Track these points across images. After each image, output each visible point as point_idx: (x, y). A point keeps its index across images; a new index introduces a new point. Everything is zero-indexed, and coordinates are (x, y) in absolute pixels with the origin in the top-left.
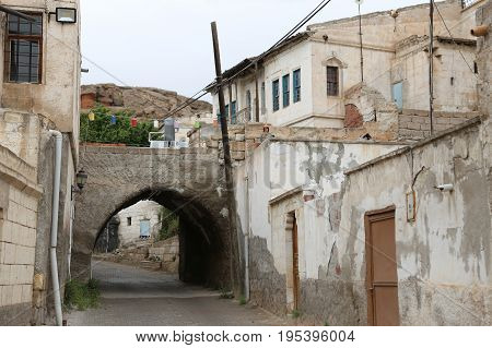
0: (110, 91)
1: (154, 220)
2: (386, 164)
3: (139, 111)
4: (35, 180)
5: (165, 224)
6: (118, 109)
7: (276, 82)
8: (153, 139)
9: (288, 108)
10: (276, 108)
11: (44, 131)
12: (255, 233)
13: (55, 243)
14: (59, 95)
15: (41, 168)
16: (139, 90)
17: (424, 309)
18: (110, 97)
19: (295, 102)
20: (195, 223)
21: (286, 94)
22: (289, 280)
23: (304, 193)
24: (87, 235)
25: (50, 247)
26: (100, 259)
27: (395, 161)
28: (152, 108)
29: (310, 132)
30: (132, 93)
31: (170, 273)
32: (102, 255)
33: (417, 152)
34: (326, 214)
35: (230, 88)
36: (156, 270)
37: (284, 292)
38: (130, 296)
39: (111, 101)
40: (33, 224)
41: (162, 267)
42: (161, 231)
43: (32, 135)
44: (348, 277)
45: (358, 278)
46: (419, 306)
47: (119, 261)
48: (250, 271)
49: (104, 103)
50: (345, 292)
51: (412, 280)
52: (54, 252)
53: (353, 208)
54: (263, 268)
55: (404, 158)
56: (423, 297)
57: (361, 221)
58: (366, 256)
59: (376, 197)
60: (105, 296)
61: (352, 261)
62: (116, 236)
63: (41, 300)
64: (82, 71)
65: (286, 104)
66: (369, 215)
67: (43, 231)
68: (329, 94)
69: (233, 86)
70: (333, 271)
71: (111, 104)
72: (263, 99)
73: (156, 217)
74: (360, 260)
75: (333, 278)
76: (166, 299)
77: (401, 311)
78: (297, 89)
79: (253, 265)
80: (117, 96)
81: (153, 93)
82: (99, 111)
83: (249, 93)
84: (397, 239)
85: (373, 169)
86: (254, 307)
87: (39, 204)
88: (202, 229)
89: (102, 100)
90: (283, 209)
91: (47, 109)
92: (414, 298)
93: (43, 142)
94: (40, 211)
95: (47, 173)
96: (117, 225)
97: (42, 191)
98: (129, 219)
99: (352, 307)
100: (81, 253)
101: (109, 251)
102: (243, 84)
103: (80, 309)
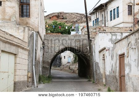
0: (62, 14)
1: (72, 57)
2: (123, 40)
3: (71, 21)
4: (27, 46)
5: (75, 59)
6: (65, 20)
7: (111, 11)
8: (72, 31)
9: (115, 20)
10: (111, 20)
11: (30, 32)
12: (97, 61)
13: (34, 64)
14: (35, 21)
15: (29, 43)
16: (72, 14)
17: (130, 82)
18: (62, 16)
19: (117, 18)
20: (82, 58)
21: (114, 15)
22: (104, 75)
23: (106, 49)
24: (48, 62)
25: (33, 65)
26: (56, 69)
27: (125, 40)
28: (76, 20)
29: (118, 29)
30: (70, 15)
31: (76, 74)
32: (56, 68)
33: (129, 37)
34: (111, 55)
35: (96, 13)
36: (72, 73)
37: (102, 79)
38: (61, 80)
39: (62, 17)
40: (27, 59)
41: (74, 72)
42: (74, 61)
43: (26, 33)
44: (115, 74)
45: (117, 74)
46: (129, 82)
47: (61, 70)
48: (96, 73)
49: (60, 18)
50: (115, 78)
51: (128, 74)
52: (34, 66)
53: (116, 53)
54: (98, 72)
55: (126, 39)
56: (130, 79)
57: (118, 57)
58: (119, 67)
59: (121, 50)
60: (53, 80)
61: (116, 69)
62: (61, 62)
63: (30, 80)
64: (45, 12)
65: (114, 18)
66: (120, 55)
67: (30, 60)
68: (129, 15)
69: (97, 13)
70: (112, 72)
71: (63, 19)
72: (107, 17)
73: (73, 56)
74: (118, 69)
75: (112, 74)
76: (71, 81)
77: (126, 83)
78: (118, 13)
79: (96, 71)
80: (64, 16)
81: (76, 14)
82: (55, 22)
83: (103, 15)
84: (125, 62)
85: (120, 42)
86: (96, 84)
87: (29, 53)
88: (84, 60)
89: (60, 17)
90: (102, 53)
91: (31, 25)
92: (128, 79)
93: (30, 35)
94: (29, 55)
95: (31, 44)
96: (61, 59)
97: (29, 49)
98: (65, 57)
99: (116, 82)
100: (46, 67)
101: (59, 67)
102: (101, 12)
103: (44, 83)
